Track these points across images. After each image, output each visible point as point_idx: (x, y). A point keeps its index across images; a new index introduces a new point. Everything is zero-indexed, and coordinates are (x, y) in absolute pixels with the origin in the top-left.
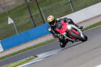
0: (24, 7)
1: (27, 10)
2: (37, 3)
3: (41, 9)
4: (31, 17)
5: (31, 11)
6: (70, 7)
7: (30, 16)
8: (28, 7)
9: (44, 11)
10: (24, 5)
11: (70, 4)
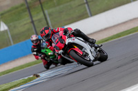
0: (22, 8)
1: (27, 13)
2: (41, 3)
3: (46, 12)
4: (33, 22)
5: (32, 13)
6: (86, 10)
7: (30, 20)
8: (29, 8)
9: (50, 15)
10: (22, 5)
11: (86, 5)
